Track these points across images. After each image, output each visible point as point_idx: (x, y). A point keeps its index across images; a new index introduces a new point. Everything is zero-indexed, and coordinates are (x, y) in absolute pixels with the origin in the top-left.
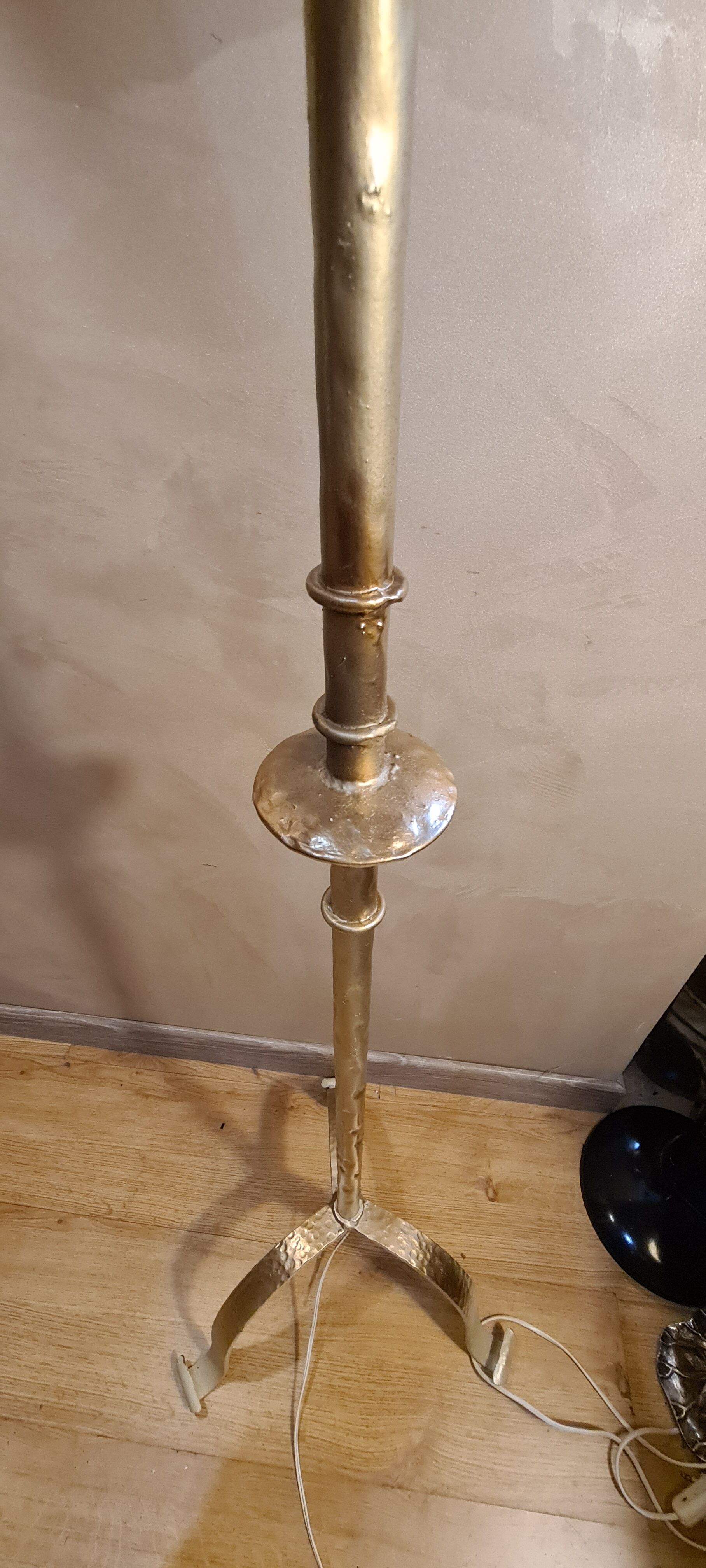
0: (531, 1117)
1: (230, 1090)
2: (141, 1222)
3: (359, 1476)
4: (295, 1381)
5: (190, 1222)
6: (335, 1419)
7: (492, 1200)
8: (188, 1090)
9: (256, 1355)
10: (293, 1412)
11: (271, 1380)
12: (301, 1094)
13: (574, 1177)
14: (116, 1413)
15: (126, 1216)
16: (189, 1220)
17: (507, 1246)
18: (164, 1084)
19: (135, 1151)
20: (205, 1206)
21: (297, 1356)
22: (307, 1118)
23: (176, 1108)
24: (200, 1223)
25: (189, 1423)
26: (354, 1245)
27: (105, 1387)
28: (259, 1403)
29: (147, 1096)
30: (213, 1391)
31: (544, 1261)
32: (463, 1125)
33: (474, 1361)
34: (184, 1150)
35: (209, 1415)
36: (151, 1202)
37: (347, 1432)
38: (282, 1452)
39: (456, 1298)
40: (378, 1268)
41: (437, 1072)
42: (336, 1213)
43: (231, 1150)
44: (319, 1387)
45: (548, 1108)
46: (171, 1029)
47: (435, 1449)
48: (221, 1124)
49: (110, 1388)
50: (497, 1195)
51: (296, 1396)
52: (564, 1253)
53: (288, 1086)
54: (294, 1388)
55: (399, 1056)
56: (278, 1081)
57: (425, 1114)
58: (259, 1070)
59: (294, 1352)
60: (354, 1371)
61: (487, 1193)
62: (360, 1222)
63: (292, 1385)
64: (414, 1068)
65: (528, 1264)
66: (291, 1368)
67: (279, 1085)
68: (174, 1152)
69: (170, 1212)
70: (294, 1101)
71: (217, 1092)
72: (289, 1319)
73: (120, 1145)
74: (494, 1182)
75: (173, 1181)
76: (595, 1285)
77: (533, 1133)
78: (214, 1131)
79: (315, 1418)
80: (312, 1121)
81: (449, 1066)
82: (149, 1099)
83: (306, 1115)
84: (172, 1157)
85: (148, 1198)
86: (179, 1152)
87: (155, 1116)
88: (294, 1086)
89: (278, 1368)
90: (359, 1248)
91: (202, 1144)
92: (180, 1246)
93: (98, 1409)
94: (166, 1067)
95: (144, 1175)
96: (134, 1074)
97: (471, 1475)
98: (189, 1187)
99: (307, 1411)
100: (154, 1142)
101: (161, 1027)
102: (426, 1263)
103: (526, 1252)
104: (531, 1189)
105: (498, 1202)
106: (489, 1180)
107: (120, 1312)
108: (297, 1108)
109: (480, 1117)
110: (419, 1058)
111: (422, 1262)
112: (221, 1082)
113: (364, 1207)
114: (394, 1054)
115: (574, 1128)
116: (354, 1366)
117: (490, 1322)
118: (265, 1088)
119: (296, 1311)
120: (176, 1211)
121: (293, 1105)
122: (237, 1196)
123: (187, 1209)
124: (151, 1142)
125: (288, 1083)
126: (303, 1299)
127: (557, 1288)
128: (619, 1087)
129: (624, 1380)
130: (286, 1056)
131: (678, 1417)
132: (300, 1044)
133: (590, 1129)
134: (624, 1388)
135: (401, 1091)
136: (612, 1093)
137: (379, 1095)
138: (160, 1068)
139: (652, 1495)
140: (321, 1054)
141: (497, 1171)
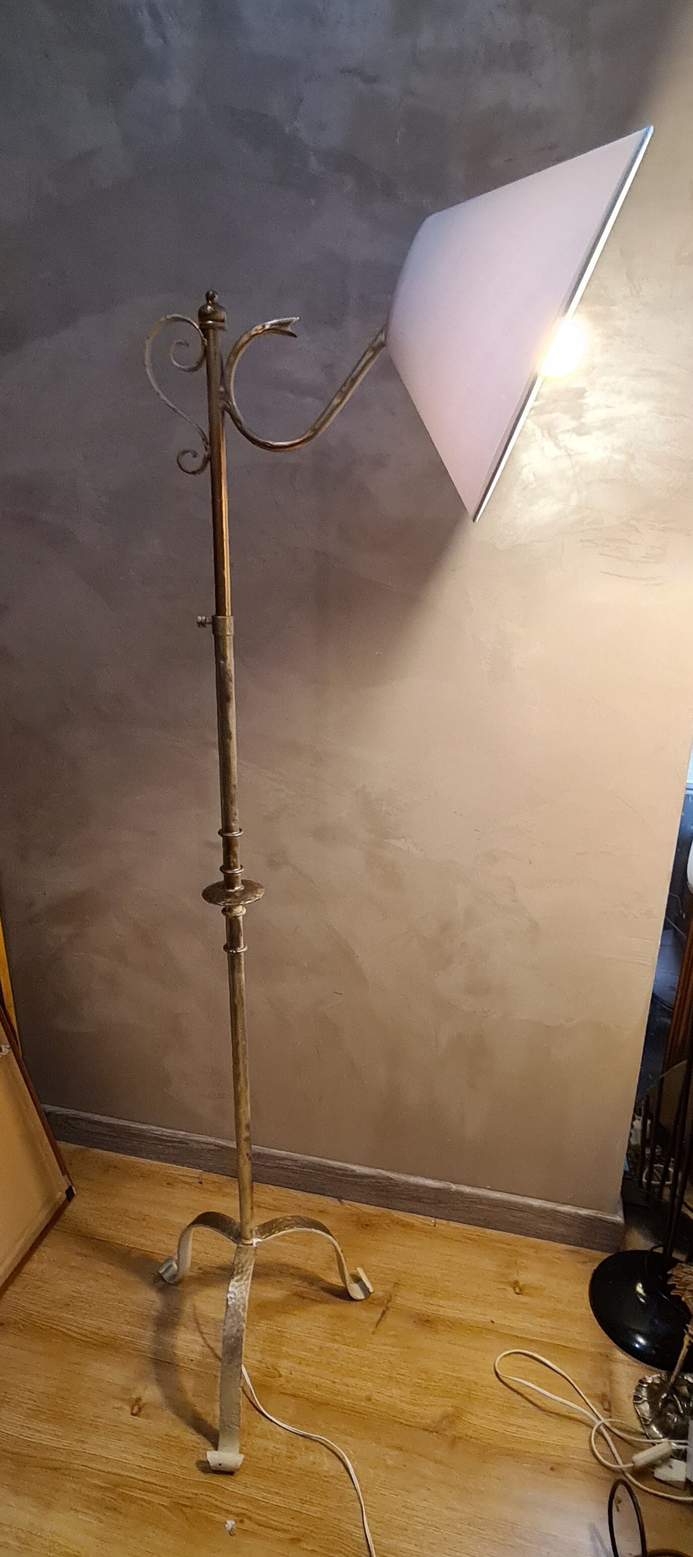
7: (518, 1294)
32: (500, 1249)
45: (568, 1246)
50: (522, 1291)
52: (571, 1330)
55: (451, 1184)
57: (470, 1239)
61: (515, 1290)
64: (461, 1194)
74: (521, 1283)
76: (592, 1350)
77: (556, 1259)
103: (542, 1326)
104: (550, 1291)
105: (523, 1295)
106: (517, 1281)
109: (513, 1245)
110: (466, 1186)
114: (447, 1181)
115: (587, 1261)
128: (619, 1219)
129: (607, 1403)
130: (366, 1181)
131: (645, 1424)
132: (377, 1170)
133: (601, 1261)
134: (607, 1406)
135: (453, 1224)
136: (614, 1224)
137: (435, 1226)
138: (268, 1191)
139: (617, 1455)
140: (392, 1179)
141: (524, 1278)
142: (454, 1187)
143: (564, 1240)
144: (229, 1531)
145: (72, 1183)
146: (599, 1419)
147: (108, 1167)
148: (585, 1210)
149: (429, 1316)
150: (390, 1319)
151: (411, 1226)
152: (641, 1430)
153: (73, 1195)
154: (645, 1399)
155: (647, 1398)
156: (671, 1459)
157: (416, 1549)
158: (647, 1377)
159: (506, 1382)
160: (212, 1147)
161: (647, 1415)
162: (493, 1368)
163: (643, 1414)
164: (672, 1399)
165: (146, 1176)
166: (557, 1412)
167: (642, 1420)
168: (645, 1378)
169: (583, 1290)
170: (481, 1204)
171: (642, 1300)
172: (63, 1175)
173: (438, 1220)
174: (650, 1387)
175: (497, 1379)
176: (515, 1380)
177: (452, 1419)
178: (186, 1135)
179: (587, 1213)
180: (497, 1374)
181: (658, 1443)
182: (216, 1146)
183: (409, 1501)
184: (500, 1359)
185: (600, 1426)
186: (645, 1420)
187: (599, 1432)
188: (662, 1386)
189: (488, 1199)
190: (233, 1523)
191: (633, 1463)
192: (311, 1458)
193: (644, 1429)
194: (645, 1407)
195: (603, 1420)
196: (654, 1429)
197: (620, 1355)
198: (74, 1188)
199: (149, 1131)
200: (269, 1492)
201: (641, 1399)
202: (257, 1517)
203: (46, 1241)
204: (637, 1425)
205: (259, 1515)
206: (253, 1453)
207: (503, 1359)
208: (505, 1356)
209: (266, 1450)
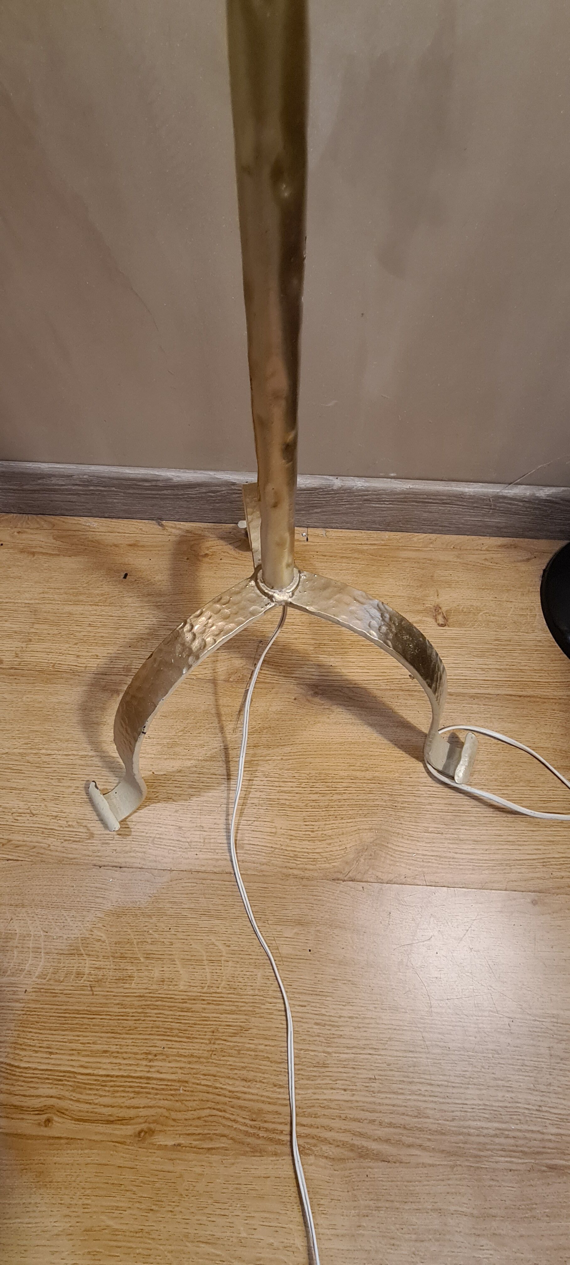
0: (484, 548)
1: (132, 542)
2: (38, 668)
3: (308, 874)
4: (228, 798)
5: (96, 665)
6: (275, 827)
7: (442, 625)
8: (82, 545)
9: (181, 779)
10: (228, 824)
11: (202, 799)
12: (215, 542)
13: (535, 600)
14: (26, 839)
15: (19, 665)
16: (94, 664)
17: (461, 666)
18: (54, 541)
19: (23, 605)
20: (112, 650)
21: (229, 777)
22: (224, 563)
23: (70, 563)
24: (107, 666)
25: (111, 842)
26: (287, 675)
27: (11, 817)
28: (190, 819)
29: (33, 554)
30: (135, 812)
31: (504, 676)
32: (406, 560)
33: (429, 766)
34: (82, 601)
35: (133, 834)
36: (48, 650)
37: (291, 837)
38: (217, 860)
39: (428, 680)
40: (316, 694)
41: (377, 496)
42: (261, 585)
43: (138, 598)
44: (256, 801)
45: (501, 539)
46: (45, 467)
47: (389, 845)
48: (123, 574)
49: (17, 818)
50: (447, 621)
51: (231, 810)
52: (526, 668)
53: (200, 535)
54: (228, 804)
55: (331, 478)
56: (188, 531)
57: (361, 552)
58: (164, 522)
59: (225, 772)
60: (294, 785)
61: (436, 620)
62: (295, 594)
63: (225, 801)
64: (349, 492)
65: (485, 680)
66: (223, 787)
67: (189, 535)
68: (70, 603)
69: (72, 658)
70: (208, 548)
71: (116, 546)
72: (216, 744)
73: (7, 600)
74: (444, 609)
75: (72, 629)
76: (561, 694)
77: (487, 563)
78: (116, 581)
79: (253, 828)
80: (230, 565)
81: (394, 486)
82: (36, 556)
83: (222, 561)
84: (68, 608)
85: (44, 646)
86: (76, 603)
87: (46, 571)
88: (206, 533)
89: (208, 788)
90: (292, 677)
91: (102, 595)
92: (85, 688)
93: (6, 837)
94: (54, 525)
95: (36, 626)
96: (16, 534)
97: (430, 864)
98: (92, 634)
99: (243, 822)
100: (46, 596)
101: (30, 465)
102: (391, 636)
103: (482, 669)
104: (486, 613)
105: (449, 626)
106: (437, 608)
107: (21, 751)
108: (212, 555)
109: (425, 551)
110: (356, 479)
111: (386, 634)
112: (121, 536)
113: (300, 577)
114: (325, 477)
115: (533, 556)
116: (295, 780)
117: (445, 733)
118: (172, 538)
119: (224, 737)
120: (78, 656)
121: (207, 552)
122: (148, 639)
123: (90, 654)
124: (42, 595)
125: (200, 532)
126: (231, 726)
127: (518, 699)
130: (189, 491)
133: (551, 556)
138: (46, 526)
140: (234, 484)
142: (337, 483)
143: (498, 532)
157: (347, 1096)
170: (379, 501)
173: (310, 530)
179: (554, 491)
183: (323, 1011)
189: (391, 493)
192: (156, 974)
200: (93, 1054)
202: (75, 1106)
205: (78, 1101)
206: (58, 988)
209: (79, 974)
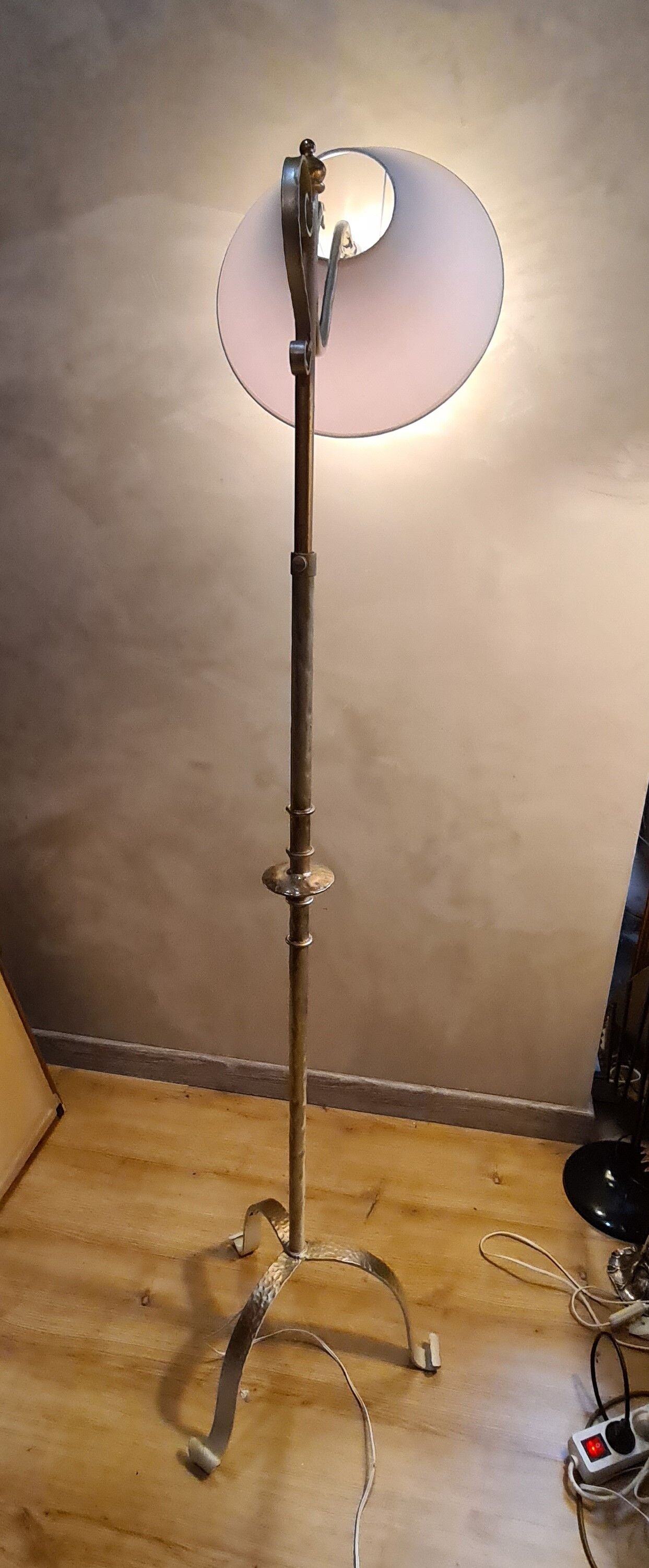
7: (497, 1184)
41: (458, 1101)
50: (501, 1182)
55: (431, 1087)
104: (528, 1180)
105: (502, 1185)
106: (496, 1174)
115: (559, 1153)
128: (590, 1112)
129: (584, 1274)
131: (619, 1289)
132: (360, 1077)
133: (572, 1152)
134: (583, 1276)
135: (433, 1125)
136: (585, 1117)
137: (416, 1127)
139: (594, 1316)
140: (374, 1085)
141: (504, 1169)
142: (434, 1090)
144: (245, 1399)
145: (62, 1102)
146: (578, 1288)
147: (95, 1086)
148: (557, 1106)
149: (416, 1207)
150: (379, 1211)
151: (392, 1128)
152: (616, 1295)
153: (63, 1111)
154: (619, 1268)
155: (620, 1267)
156: (643, 1317)
158: (618, 1250)
159: (492, 1260)
160: (199, 1062)
161: (621, 1283)
162: (478, 1248)
163: (616, 1281)
164: (644, 1266)
165: (133, 1093)
166: (540, 1283)
167: (616, 1286)
168: (617, 1251)
169: (558, 1178)
170: (459, 1104)
171: (611, 1185)
172: (53, 1093)
173: (419, 1122)
174: (623, 1259)
175: (482, 1258)
176: (500, 1257)
177: (442, 1294)
178: (172, 1052)
179: (560, 1108)
180: (482, 1254)
181: (631, 1304)
182: (201, 1061)
184: (485, 1241)
185: (578, 1293)
186: (619, 1286)
187: (577, 1297)
188: (633, 1256)
189: (466, 1099)
190: (248, 1391)
191: (610, 1322)
193: (617, 1293)
194: (619, 1275)
195: (581, 1288)
196: (627, 1292)
197: (594, 1232)
198: (63, 1106)
199: (135, 1050)
201: (614, 1268)
203: (41, 1155)
204: (611, 1290)
207: (487, 1241)
208: (489, 1238)
